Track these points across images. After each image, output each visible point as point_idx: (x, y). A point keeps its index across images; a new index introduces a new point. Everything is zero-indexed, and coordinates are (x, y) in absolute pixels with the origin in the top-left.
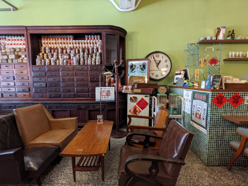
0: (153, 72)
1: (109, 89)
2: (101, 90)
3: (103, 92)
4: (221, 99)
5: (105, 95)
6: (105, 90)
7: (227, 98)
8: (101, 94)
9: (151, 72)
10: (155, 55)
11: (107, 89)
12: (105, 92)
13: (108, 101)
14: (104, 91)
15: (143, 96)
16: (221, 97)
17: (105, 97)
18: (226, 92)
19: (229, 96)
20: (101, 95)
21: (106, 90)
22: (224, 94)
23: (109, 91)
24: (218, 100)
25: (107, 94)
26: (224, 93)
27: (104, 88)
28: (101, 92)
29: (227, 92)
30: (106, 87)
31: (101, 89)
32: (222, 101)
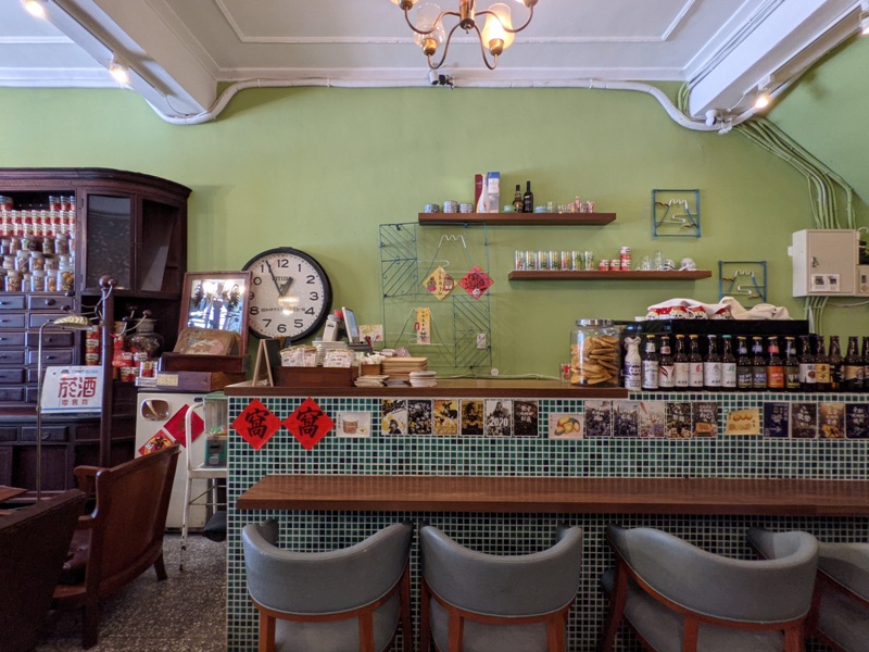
0: (267, 315)
1: (93, 372)
2: (65, 375)
3: (69, 382)
4: (262, 419)
5: (76, 393)
6: (77, 375)
7: (281, 417)
8: (63, 391)
9: (262, 315)
10: (273, 260)
11: (87, 372)
12: (78, 382)
13: (87, 416)
14: (75, 379)
15: (188, 399)
16: (261, 414)
17: (75, 402)
18: (274, 398)
19: (287, 411)
20: (63, 394)
21: (84, 375)
22: (271, 401)
23: (90, 380)
24: (251, 421)
25: (85, 388)
26: (268, 398)
27: (78, 368)
28: (61, 384)
29: (280, 398)
30: (83, 367)
31: (66, 371)
32: (265, 427)
